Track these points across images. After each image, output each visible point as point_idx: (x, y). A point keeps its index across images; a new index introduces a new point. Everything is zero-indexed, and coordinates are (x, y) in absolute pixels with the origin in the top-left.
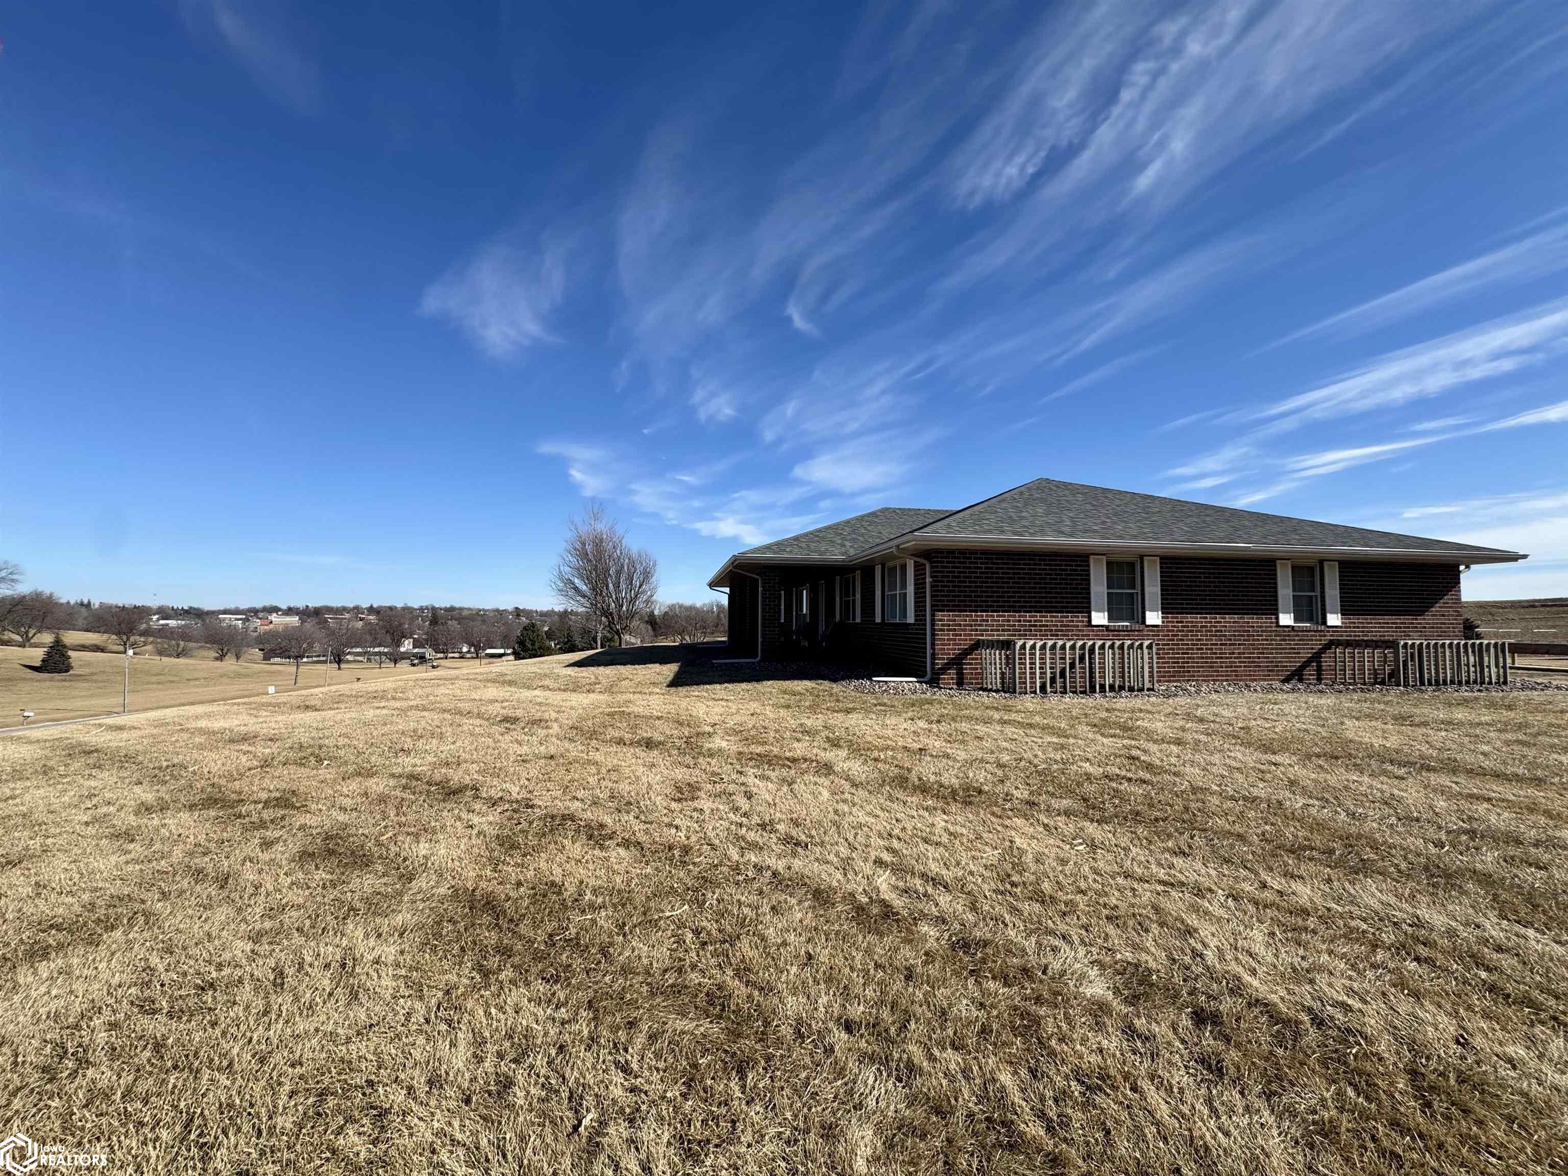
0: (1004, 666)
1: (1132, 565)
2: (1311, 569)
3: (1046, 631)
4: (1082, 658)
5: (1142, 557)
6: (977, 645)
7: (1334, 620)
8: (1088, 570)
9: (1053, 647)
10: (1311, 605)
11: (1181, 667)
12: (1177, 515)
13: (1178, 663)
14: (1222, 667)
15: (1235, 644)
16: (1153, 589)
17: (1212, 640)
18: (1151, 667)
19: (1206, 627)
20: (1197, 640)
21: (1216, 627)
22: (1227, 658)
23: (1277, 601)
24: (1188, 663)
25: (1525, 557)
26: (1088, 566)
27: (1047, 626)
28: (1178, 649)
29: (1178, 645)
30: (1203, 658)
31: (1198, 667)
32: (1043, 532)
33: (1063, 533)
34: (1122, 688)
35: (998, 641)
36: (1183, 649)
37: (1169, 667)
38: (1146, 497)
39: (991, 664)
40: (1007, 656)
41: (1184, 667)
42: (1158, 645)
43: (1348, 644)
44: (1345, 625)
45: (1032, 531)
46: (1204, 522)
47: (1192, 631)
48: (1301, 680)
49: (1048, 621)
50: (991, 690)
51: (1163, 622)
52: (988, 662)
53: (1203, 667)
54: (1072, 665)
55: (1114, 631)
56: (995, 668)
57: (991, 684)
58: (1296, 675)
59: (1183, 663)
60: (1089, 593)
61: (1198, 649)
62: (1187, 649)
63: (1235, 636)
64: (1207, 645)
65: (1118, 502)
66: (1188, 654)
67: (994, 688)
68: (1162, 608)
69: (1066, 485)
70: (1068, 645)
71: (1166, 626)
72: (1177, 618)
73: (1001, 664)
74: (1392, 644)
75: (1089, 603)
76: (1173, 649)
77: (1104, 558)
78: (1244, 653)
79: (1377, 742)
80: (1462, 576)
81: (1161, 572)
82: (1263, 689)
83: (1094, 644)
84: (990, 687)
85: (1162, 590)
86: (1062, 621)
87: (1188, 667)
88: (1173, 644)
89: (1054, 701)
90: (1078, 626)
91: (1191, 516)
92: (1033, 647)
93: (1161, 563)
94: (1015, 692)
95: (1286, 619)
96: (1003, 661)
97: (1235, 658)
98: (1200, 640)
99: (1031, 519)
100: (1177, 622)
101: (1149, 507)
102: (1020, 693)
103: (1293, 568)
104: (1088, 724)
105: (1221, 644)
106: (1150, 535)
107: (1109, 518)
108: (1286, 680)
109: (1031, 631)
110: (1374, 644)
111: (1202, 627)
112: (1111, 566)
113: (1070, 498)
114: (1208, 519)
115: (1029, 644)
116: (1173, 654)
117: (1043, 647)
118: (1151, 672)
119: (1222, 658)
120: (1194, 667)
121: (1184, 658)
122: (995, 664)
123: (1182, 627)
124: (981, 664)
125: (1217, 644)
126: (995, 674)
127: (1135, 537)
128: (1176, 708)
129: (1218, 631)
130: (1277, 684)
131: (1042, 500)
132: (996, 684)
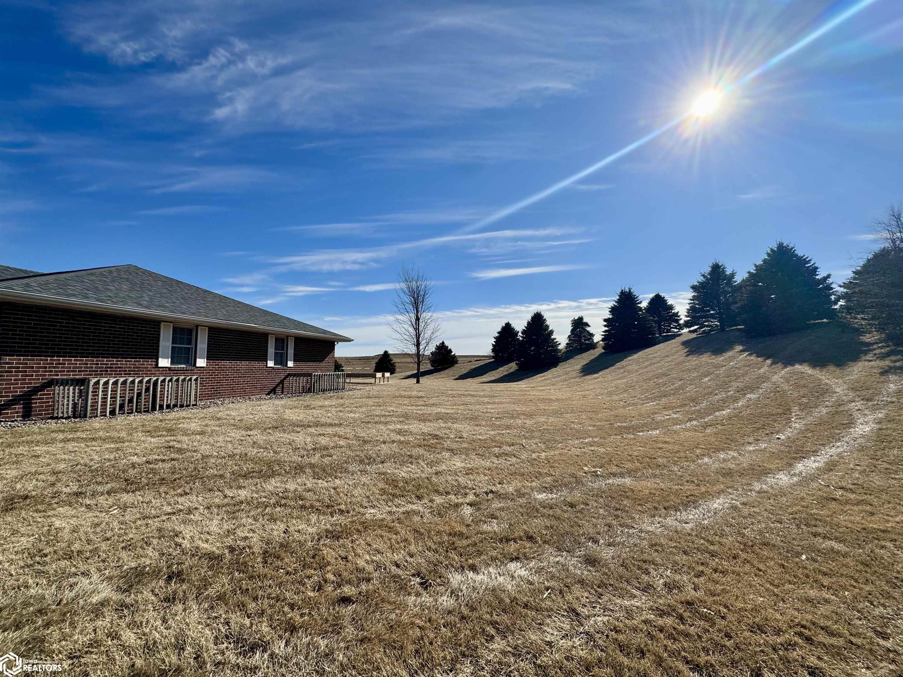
0: (76, 398)
1: (190, 331)
2: (283, 340)
3: (120, 371)
4: (147, 390)
5: (197, 326)
6: (51, 383)
7: (290, 364)
8: (159, 332)
9: (124, 383)
10: (282, 357)
11: (215, 391)
12: (222, 304)
13: (214, 388)
14: (238, 389)
15: (246, 377)
16: (202, 345)
17: (234, 375)
18: (196, 392)
19: (231, 367)
20: (226, 375)
21: (237, 368)
22: (241, 384)
23: (267, 354)
24: (220, 388)
25: (353, 340)
26: (160, 329)
27: (122, 368)
28: (214, 380)
29: (215, 378)
30: (228, 385)
31: (225, 390)
32: (124, 303)
33: (141, 305)
34: (175, 406)
35: (72, 380)
36: (218, 380)
37: (208, 391)
38: (206, 291)
39: (63, 397)
40: (80, 391)
41: (217, 390)
42: (201, 378)
43: (295, 375)
44: (294, 367)
45: (114, 300)
46: (236, 310)
47: (223, 370)
48: (275, 393)
49: (123, 364)
50: (62, 418)
51: (207, 365)
52: (61, 395)
53: (228, 390)
54: (139, 395)
55: (175, 370)
56: (68, 401)
57: (63, 413)
58: (273, 391)
59: (217, 388)
60: (158, 346)
61: (226, 380)
62: (220, 380)
63: (246, 372)
64: (231, 377)
65: (186, 291)
66: (220, 383)
67: (66, 415)
68: (207, 357)
69: (150, 274)
70: (137, 381)
71: (208, 368)
72: (216, 362)
73: (74, 397)
74: (310, 375)
75: (158, 352)
76: (212, 381)
77: (172, 324)
78: (250, 381)
79: (295, 418)
80: (336, 346)
81: (208, 336)
82: (256, 398)
83: (157, 380)
84: (60, 415)
85: (208, 346)
86: (135, 365)
87: (219, 390)
88: (212, 378)
89: (120, 420)
90: (147, 368)
91: (229, 306)
92: (106, 383)
93: (209, 331)
94: (85, 416)
95: (271, 364)
96: (77, 395)
97: (245, 384)
98: (228, 375)
99: (115, 291)
100: (215, 365)
101: (206, 297)
102: (91, 417)
103: (276, 338)
104: (142, 431)
105: (239, 377)
106: (203, 314)
107: (178, 300)
108: (268, 394)
109: (107, 371)
110: (304, 375)
111: (229, 368)
112: (176, 330)
113: (153, 283)
114: (238, 309)
115: (103, 380)
116: (211, 383)
117: (115, 383)
118: (196, 395)
119: (238, 384)
120: (223, 390)
121: (217, 385)
122: (68, 397)
123: (218, 368)
124: (54, 398)
125: (236, 377)
126: (68, 405)
127: (193, 314)
128: (206, 414)
129: (238, 370)
130: (264, 396)
131: (127, 280)
132: (67, 412)
